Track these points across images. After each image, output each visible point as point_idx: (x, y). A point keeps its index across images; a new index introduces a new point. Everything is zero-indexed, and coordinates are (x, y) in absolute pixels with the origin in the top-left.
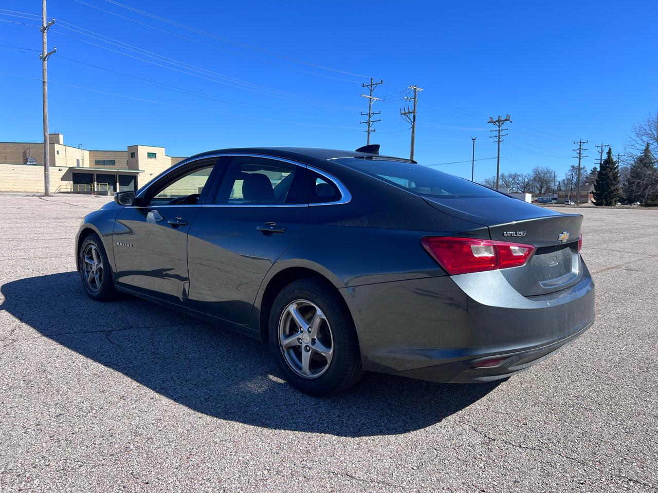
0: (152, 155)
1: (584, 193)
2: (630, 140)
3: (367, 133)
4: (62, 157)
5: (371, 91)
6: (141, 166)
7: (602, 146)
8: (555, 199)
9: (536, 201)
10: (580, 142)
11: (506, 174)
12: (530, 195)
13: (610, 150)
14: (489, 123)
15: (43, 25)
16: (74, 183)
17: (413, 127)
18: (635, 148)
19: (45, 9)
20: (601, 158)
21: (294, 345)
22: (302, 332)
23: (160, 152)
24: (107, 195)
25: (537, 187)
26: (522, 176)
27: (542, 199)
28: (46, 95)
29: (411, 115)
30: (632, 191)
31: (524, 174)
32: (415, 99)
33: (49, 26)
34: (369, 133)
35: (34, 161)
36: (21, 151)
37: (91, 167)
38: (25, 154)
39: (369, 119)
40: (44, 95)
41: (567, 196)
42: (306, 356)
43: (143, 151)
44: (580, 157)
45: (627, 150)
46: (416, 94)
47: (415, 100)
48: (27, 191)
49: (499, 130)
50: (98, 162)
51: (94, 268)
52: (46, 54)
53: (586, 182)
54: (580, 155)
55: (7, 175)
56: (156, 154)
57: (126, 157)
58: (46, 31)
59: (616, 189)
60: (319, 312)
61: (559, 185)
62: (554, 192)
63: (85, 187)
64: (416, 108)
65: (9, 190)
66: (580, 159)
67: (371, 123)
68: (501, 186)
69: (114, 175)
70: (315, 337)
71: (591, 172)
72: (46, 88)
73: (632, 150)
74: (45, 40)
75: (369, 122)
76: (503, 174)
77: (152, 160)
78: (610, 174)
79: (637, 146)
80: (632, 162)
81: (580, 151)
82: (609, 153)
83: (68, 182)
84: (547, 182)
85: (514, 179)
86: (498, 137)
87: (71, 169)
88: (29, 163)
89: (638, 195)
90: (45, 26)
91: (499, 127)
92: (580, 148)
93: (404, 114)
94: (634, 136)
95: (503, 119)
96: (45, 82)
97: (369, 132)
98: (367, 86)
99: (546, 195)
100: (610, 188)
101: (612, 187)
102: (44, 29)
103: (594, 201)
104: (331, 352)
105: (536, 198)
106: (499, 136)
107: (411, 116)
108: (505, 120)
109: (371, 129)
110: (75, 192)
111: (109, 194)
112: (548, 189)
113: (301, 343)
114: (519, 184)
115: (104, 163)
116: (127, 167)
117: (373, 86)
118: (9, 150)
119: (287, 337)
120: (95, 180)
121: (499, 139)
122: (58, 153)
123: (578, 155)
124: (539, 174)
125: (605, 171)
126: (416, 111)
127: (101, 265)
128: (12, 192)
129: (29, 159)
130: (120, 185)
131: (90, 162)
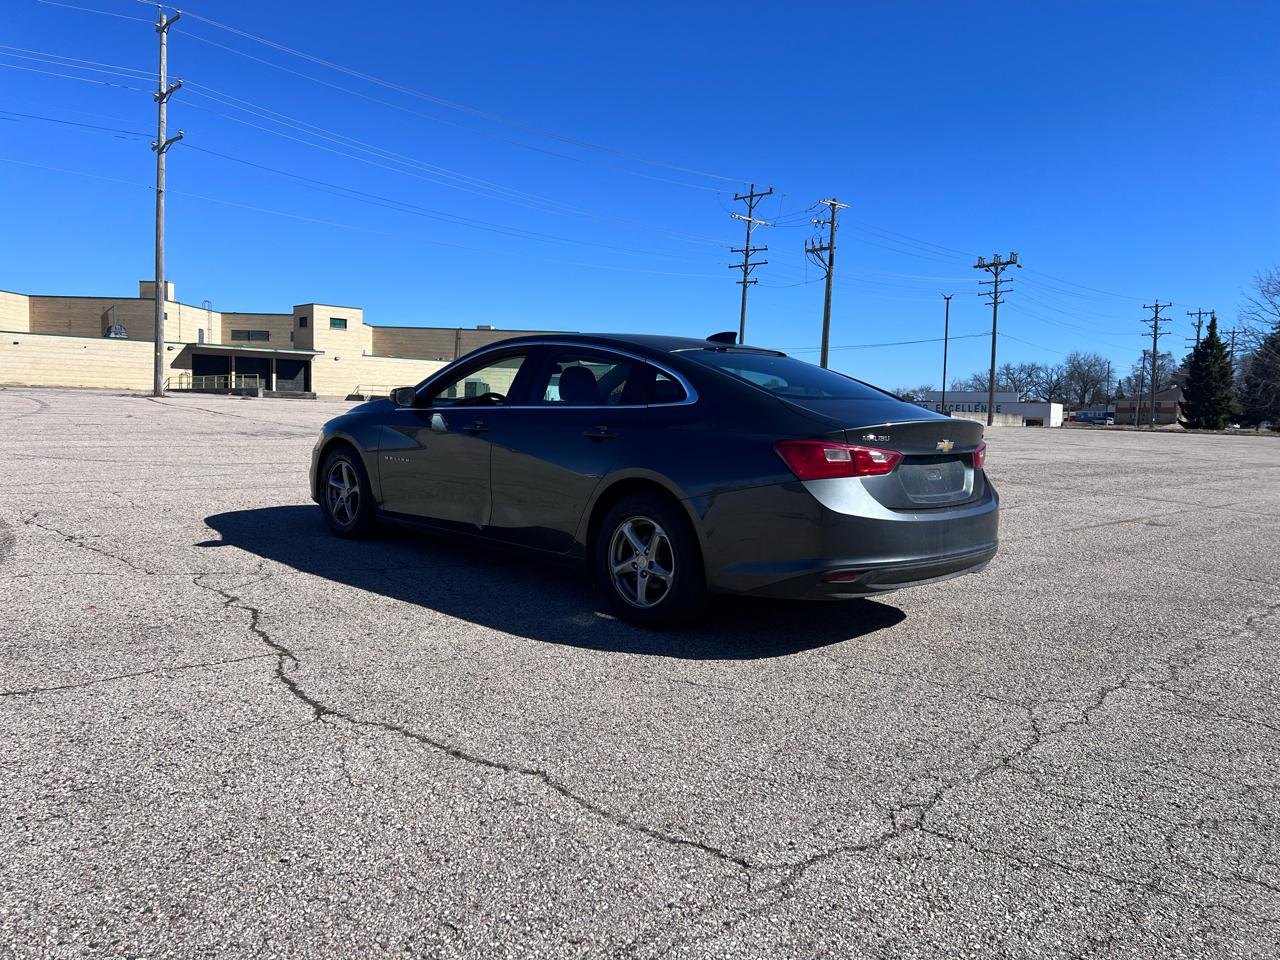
0: (339, 323)
1: (1168, 404)
2: (1249, 303)
3: (741, 286)
4: (172, 325)
5: (751, 207)
6: (318, 343)
7: (1200, 313)
8: (1111, 415)
9: (1073, 419)
10: (1157, 306)
11: (1015, 365)
12: (1061, 406)
13: (1214, 321)
14: (976, 267)
15: (160, 90)
16: (194, 374)
17: (829, 276)
18: (1257, 318)
19: (164, 62)
20: (1198, 336)
21: (627, 571)
22: (637, 555)
23: (354, 317)
24: (256, 396)
25: (1075, 390)
26: (1047, 369)
27: (1085, 414)
28: (163, 215)
29: (824, 253)
30: (1255, 401)
31: (1050, 366)
32: (832, 223)
33: (171, 91)
34: (745, 287)
35: (123, 331)
36: (98, 312)
37: (225, 343)
38: (105, 318)
39: (746, 261)
40: (158, 215)
41: (1134, 409)
42: (642, 584)
43: (321, 316)
44: (1155, 335)
45: (1245, 321)
46: (836, 215)
47: (833, 225)
48: (109, 385)
49: (996, 282)
50: (236, 335)
51: (344, 494)
52: (163, 141)
53: (1174, 383)
54: (1156, 331)
55: (74, 357)
56: (346, 320)
57: (290, 326)
58: (165, 100)
59: (1226, 397)
60: (658, 529)
61: (1120, 387)
62: (1109, 400)
63: (217, 380)
64: (835, 241)
65: (77, 385)
66: (1155, 339)
67: (750, 268)
68: (1004, 389)
69: (268, 360)
70: (653, 560)
71: (1182, 363)
72: (162, 201)
73: (1253, 323)
74: (164, 117)
75: (746, 265)
76: (1009, 365)
77: (337, 332)
78: (1215, 369)
79: (1265, 315)
80: (1253, 345)
81: (1156, 323)
82: (1212, 327)
83: (183, 371)
84: (1096, 382)
85: (1029, 375)
86: (993, 295)
87: (189, 347)
88: (113, 335)
89: (1266, 409)
90: (164, 91)
91: (996, 275)
92: (1156, 317)
93: (813, 251)
94: (1256, 295)
95: (1003, 260)
96: (161, 191)
97: (745, 284)
98: (744, 198)
99: (1093, 406)
100: (1213, 395)
101: (1219, 393)
102: (163, 96)
103: (1184, 420)
104: (672, 575)
105: (1073, 413)
106: (996, 293)
107: (826, 255)
108: (1008, 263)
109: (749, 278)
110: (197, 389)
111: (261, 394)
112: (1098, 397)
113: (636, 569)
114: (1039, 384)
115: (248, 335)
116: (292, 344)
117: (755, 199)
118: (75, 311)
119: (618, 563)
120: (233, 368)
121: (996, 298)
122: (166, 318)
123: (1151, 331)
124: (1080, 366)
125: (1203, 361)
126: (834, 245)
127: (357, 489)
128: (82, 388)
129: (113, 328)
130: (278, 378)
131: (223, 335)
